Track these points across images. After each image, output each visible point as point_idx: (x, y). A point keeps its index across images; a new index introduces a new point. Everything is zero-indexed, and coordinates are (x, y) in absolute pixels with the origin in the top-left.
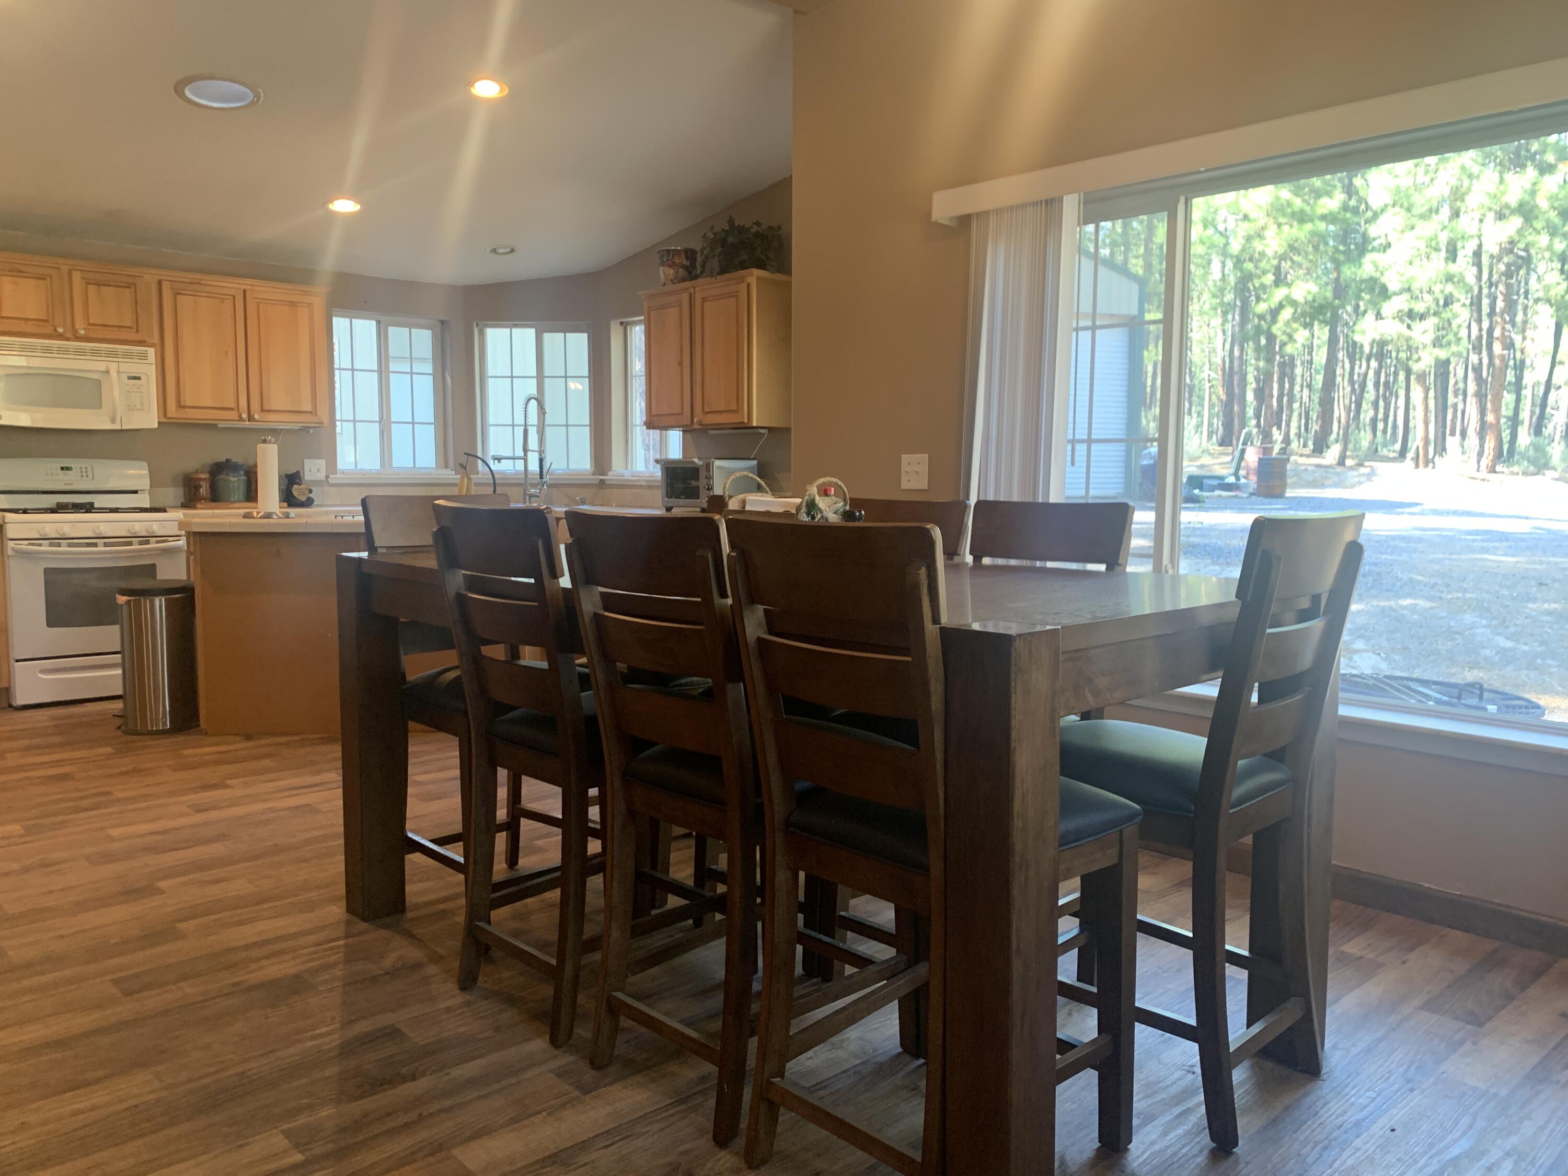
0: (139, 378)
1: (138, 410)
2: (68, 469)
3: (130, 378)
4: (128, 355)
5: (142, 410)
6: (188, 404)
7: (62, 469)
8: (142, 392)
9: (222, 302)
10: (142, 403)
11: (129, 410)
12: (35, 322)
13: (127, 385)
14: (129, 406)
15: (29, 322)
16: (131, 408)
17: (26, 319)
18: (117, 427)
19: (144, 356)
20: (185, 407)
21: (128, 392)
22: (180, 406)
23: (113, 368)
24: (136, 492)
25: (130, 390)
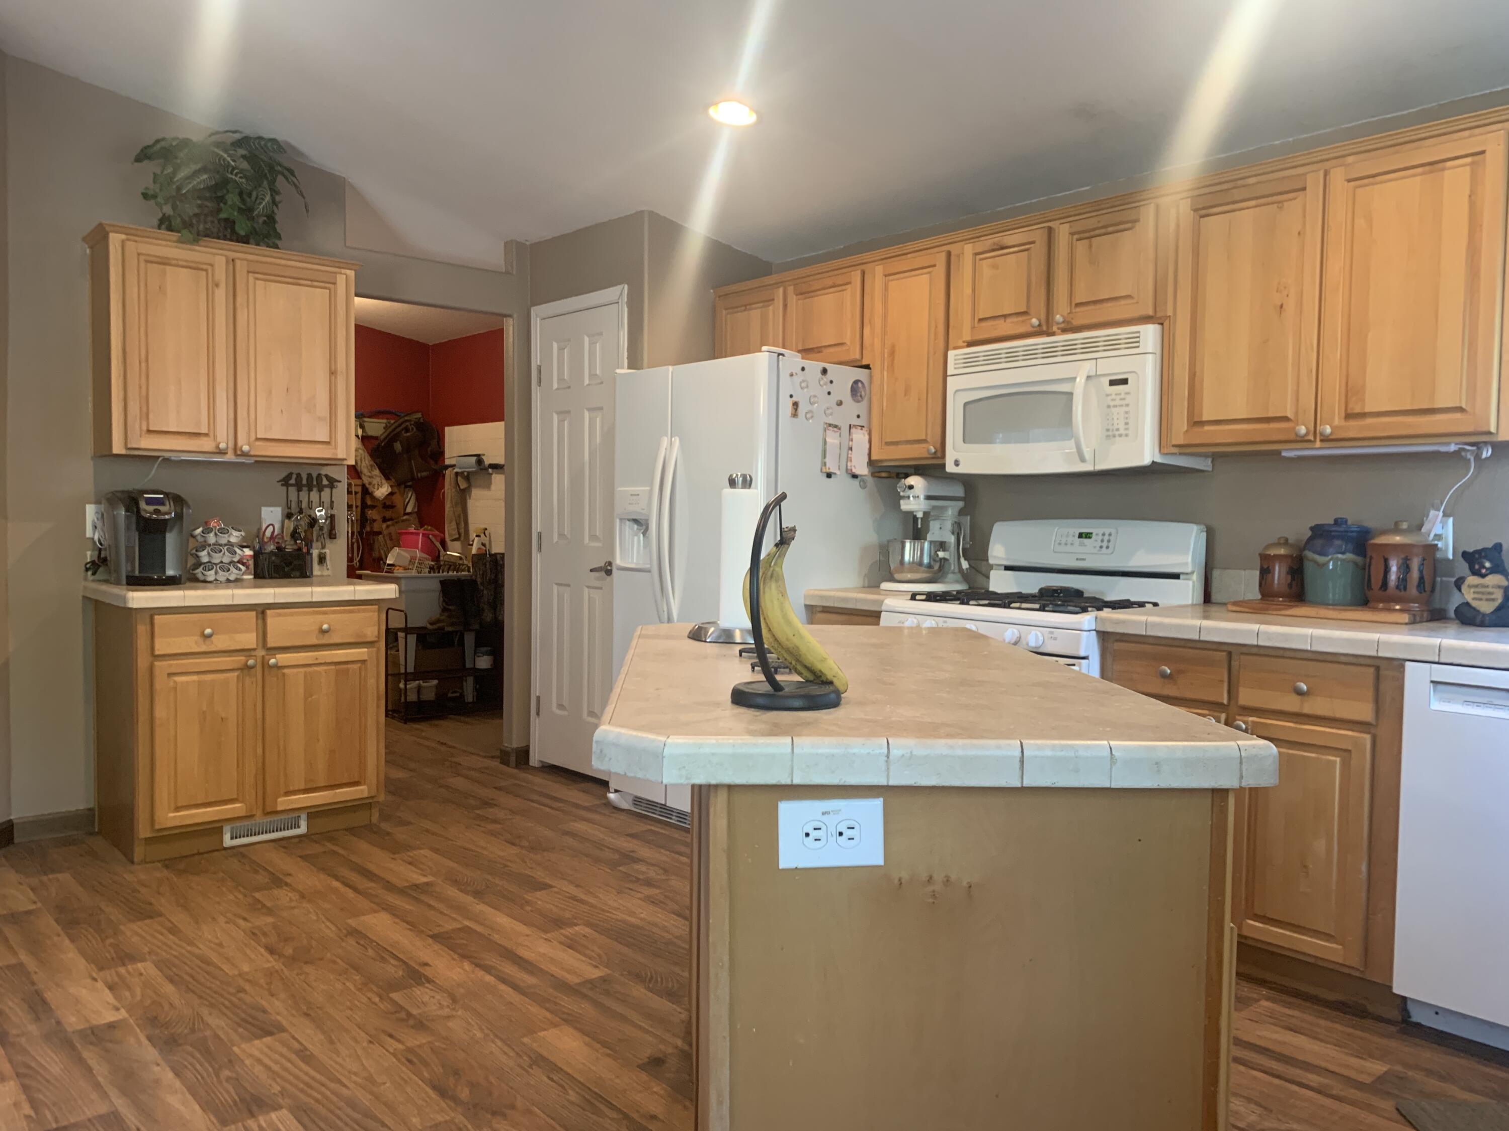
0: (1125, 382)
1: (1120, 436)
2: (1088, 536)
3: (1113, 383)
4: (1112, 345)
5: (1127, 435)
6: (1205, 418)
7: (1081, 536)
8: (1127, 405)
9: (1281, 208)
10: (1127, 424)
11: (1108, 436)
12: (1015, 319)
13: (1108, 395)
14: (1108, 430)
15: (1009, 320)
16: (1111, 434)
17: (1005, 316)
18: (1087, 467)
19: (1134, 342)
20: (1202, 423)
21: (1109, 407)
22: (1196, 423)
23: (1087, 368)
24: (1176, 576)
25: (1112, 404)
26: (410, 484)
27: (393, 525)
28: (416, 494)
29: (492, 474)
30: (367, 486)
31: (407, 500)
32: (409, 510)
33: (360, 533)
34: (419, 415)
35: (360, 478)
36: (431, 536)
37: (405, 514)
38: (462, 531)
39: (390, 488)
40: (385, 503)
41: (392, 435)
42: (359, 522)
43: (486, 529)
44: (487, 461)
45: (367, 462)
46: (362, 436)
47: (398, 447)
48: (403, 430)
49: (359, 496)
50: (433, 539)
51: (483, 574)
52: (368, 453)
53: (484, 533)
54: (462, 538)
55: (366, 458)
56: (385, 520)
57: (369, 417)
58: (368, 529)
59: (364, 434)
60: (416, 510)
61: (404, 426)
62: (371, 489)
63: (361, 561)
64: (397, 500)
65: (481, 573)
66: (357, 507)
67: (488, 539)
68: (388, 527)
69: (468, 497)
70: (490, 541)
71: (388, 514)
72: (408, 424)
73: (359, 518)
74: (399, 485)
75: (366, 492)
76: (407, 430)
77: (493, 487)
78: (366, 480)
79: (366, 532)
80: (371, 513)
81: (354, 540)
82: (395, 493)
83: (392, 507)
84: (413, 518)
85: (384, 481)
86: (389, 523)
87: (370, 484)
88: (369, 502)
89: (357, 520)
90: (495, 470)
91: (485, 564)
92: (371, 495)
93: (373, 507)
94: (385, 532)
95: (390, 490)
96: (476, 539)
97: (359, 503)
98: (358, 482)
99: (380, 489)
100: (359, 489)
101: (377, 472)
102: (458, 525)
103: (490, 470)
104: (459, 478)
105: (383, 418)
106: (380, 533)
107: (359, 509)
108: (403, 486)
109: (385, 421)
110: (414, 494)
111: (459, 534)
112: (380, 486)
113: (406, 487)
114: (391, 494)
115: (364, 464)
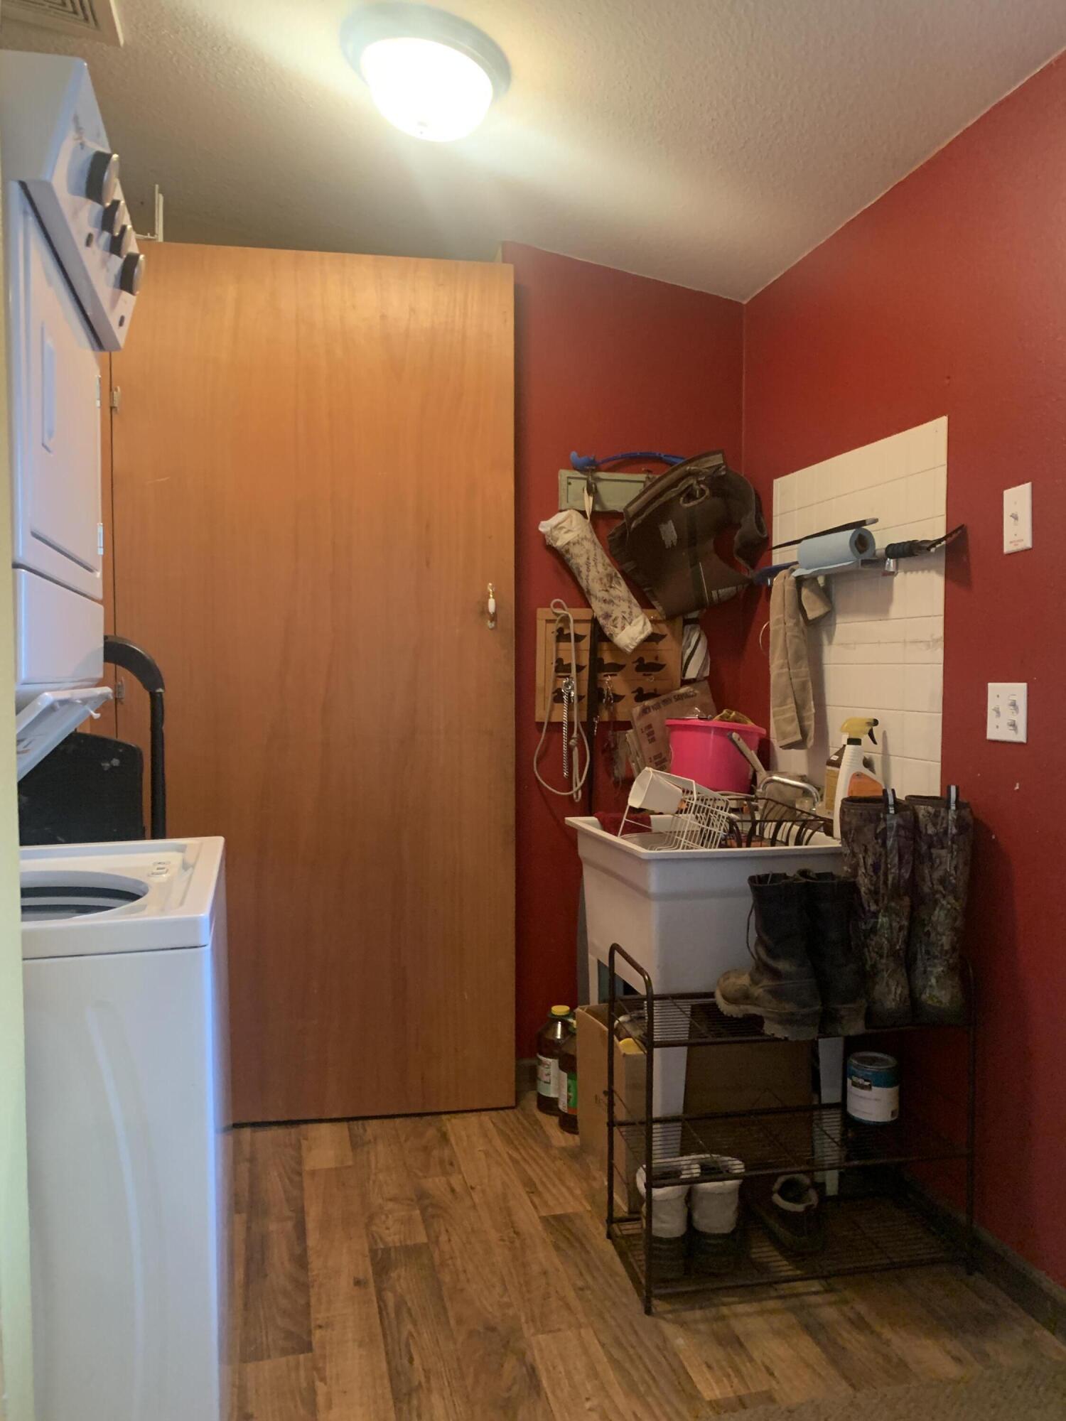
26: (694, 615)
27: (657, 707)
28: (708, 637)
29: (893, 574)
30: (601, 621)
31: (688, 651)
32: (692, 673)
33: (587, 726)
34: (717, 460)
35: (589, 606)
36: (735, 735)
37: (685, 682)
38: (811, 724)
39: (649, 624)
40: (641, 660)
41: (656, 505)
42: (585, 701)
43: (876, 722)
44: (882, 540)
45: (600, 568)
46: (594, 513)
47: (669, 532)
48: (680, 495)
49: (586, 644)
50: (742, 744)
51: (876, 867)
52: (604, 549)
53: (871, 734)
54: (810, 743)
55: (600, 559)
56: (641, 696)
57: (609, 470)
58: (605, 716)
59: (597, 508)
60: (707, 674)
61: (682, 486)
62: (609, 628)
63: (589, 787)
64: (668, 651)
65: (870, 861)
66: (579, 668)
67: (879, 747)
68: (645, 711)
69: (825, 641)
70: (885, 754)
71: (649, 683)
72: (692, 481)
73: (585, 691)
74: (670, 618)
75: (600, 636)
76: (690, 496)
77: (895, 610)
78: (598, 608)
79: (602, 723)
80: (613, 683)
81: (573, 742)
82: (663, 637)
83: (657, 667)
84: (702, 694)
85: (637, 610)
86: (647, 703)
87: (607, 616)
88: (607, 658)
89: (580, 698)
90: (902, 561)
91: (882, 836)
92: (608, 639)
93: (616, 668)
94: (639, 724)
95: (649, 629)
96: (849, 748)
97: (585, 661)
98: (583, 613)
99: (628, 627)
100: (585, 630)
101: (622, 590)
102: (800, 708)
103: (891, 563)
104: (805, 592)
105: (639, 472)
106: (627, 725)
107: (585, 673)
108: (679, 622)
109: (642, 477)
110: (703, 639)
111: (804, 733)
112: (628, 620)
113: (686, 622)
114: (652, 638)
115: (593, 574)
